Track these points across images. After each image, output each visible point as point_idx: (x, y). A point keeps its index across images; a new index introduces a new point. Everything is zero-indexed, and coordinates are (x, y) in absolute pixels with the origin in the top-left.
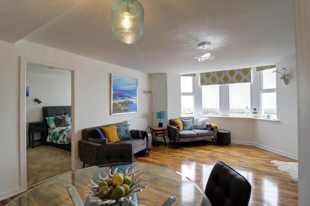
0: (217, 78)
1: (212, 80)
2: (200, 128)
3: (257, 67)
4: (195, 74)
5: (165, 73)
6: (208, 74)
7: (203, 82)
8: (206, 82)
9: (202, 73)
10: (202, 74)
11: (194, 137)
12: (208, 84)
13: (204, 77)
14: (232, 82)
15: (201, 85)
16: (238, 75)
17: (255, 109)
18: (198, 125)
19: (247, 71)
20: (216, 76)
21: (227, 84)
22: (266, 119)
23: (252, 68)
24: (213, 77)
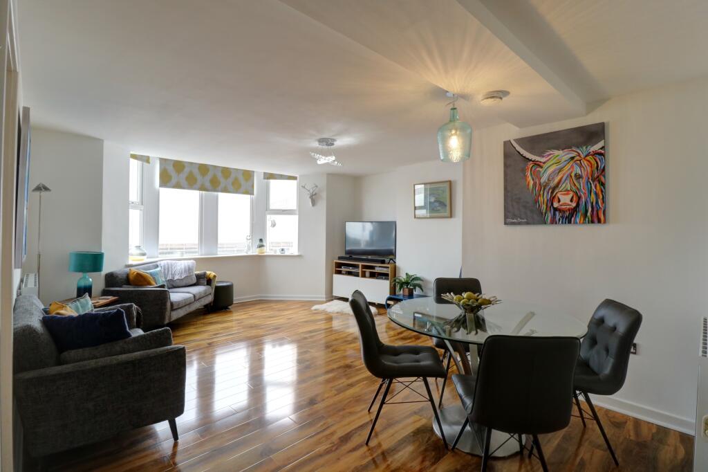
0: (199, 177)
1: (187, 179)
2: (184, 284)
3: (264, 173)
4: (148, 157)
5: (99, 140)
6: (179, 166)
7: (166, 181)
8: (174, 181)
9: (166, 160)
10: (163, 161)
11: (190, 304)
12: (178, 186)
13: (170, 168)
14: (225, 190)
15: (161, 186)
16: (236, 179)
17: (261, 240)
18: (177, 277)
19: (248, 175)
20: (196, 172)
21: (216, 193)
22: (278, 253)
23: (257, 172)
24: (191, 173)
